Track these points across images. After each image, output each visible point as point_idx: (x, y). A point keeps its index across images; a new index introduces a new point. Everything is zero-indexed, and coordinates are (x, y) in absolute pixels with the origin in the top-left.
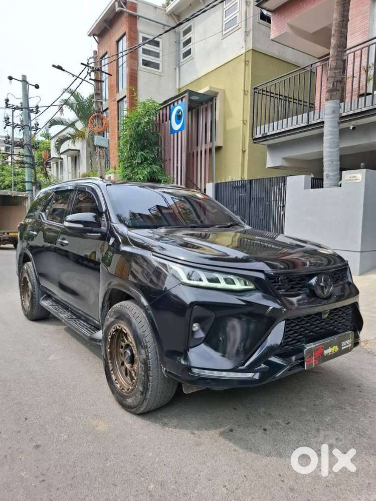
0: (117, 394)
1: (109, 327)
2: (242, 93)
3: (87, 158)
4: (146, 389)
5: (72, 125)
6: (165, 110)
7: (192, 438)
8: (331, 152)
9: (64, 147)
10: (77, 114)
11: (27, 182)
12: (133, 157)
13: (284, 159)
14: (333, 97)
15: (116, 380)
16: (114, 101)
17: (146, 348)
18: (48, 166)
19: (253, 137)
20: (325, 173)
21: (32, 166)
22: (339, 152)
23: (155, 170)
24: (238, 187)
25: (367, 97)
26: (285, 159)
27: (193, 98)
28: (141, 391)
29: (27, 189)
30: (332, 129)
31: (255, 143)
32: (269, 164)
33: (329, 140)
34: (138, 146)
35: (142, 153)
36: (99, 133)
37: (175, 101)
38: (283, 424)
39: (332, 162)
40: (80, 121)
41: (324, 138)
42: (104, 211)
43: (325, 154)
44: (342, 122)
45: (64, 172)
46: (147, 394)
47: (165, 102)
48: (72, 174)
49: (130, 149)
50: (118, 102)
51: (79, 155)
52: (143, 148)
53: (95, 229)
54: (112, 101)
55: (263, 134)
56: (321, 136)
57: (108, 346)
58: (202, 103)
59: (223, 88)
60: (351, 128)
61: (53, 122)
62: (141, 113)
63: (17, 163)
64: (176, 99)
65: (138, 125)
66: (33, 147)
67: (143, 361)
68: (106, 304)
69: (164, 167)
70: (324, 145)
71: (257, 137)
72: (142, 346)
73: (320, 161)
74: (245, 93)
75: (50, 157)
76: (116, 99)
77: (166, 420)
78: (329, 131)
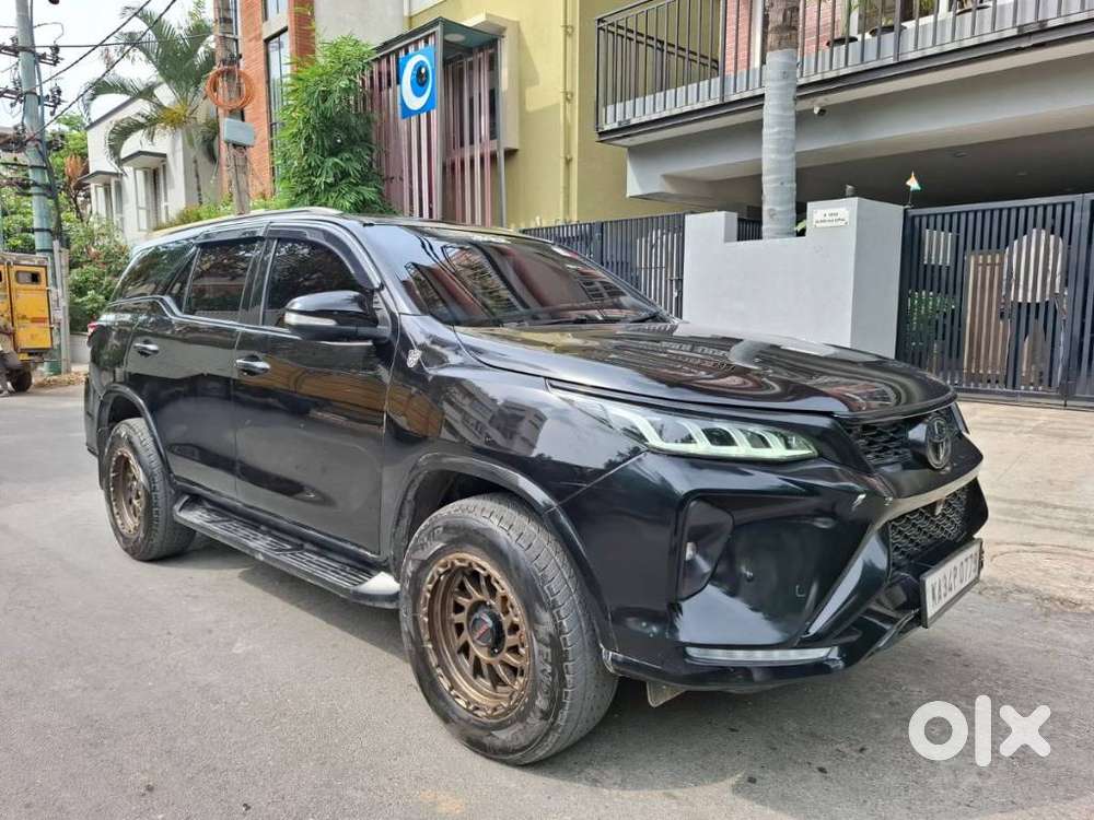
0: (462, 723)
1: (424, 565)
2: (561, 31)
3: (185, 172)
4: (556, 703)
5: (148, 93)
6: (384, 62)
7: (675, 807)
8: (779, 162)
9: (129, 147)
10: (161, 68)
11: (38, 230)
12: (314, 169)
13: (666, 177)
14: (783, 42)
15: (451, 688)
16: (257, 38)
17: (552, 607)
18: (82, 194)
19: (597, 129)
20: (765, 208)
21: (50, 191)
22: (794, 163)
23: (367, 196)
24: (568, 238)
25: (851, 44)
26: (668, 178)
27: (450, 38)
28: (542, 711)
29: (37, 248)
30: (781, 113)
31: (602, 141)
32: (634, 188)
33: (777, 137)
34: (326, 144)
35: (336, 160)
36: (232, 113)
37: (410, 44)
38: (854, 754)
39: (782, 183)
40: (165, 86)
41: (765, 131)
42: (377, 286)
43: (765, 167)
44: (802, 97)
45: (125, 206)
46: (560, 716)
47: (386, 45)
48: (148, 212)
49: (306, 151)
50: (267, 41)
51: (164, 166)
52: (335, 151)
53: (364, 330)
54: (250, 40)
55: (620, 123)
56: (757, 126)
57: (425, 609)
58: (469, 51)
59: (516, 19)
60: (816, 111)
61: (100, 87)
62: (329, 69)
63: (10, 185)
64: (413, 39)
65: (325, 95)
66: (50, 145)
67: (547, 639)
68: (407, 510)
69: (389, 194)
70: (765, 145)
71: (607, 128)
72: (542, 605)
73: (755, 180)
74: (566, 33)
75: (86, 170)
76: (260, 35)
77: (592, 772)
78: (774, 116)
